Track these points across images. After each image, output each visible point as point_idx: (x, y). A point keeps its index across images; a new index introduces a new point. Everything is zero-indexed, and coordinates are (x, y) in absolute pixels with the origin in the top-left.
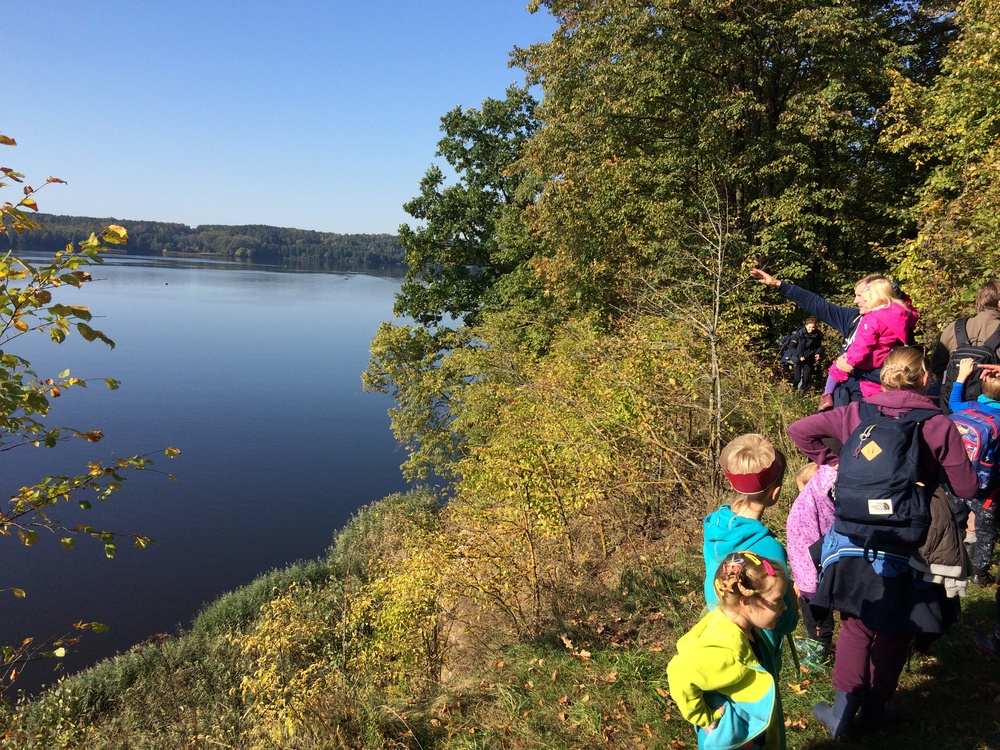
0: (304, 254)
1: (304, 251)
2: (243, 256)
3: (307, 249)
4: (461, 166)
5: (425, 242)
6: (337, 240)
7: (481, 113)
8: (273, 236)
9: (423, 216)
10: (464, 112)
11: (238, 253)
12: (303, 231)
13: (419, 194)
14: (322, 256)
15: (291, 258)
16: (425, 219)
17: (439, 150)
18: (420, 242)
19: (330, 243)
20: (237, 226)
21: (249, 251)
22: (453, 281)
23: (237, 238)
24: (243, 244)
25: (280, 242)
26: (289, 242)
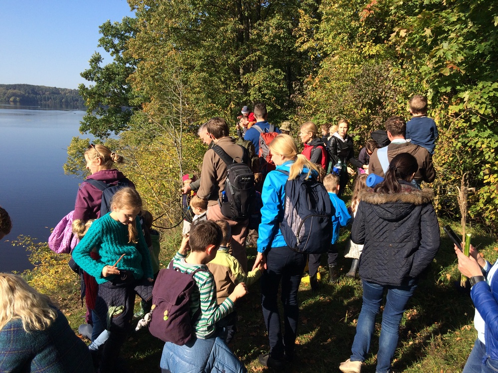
0: (50, 100)
1: (51, 98)
2: (15, 101)
3: (52, 97)
4: (113, 53)
5: (95, 94)
6: (69, 92)
7: (122, 25)
8: (32, 90)
9: (92, 79)
10: (113, 24)
11: (11, 99)
12: (49, 88)
13: (89, 68)
14: (61, 101)
15: (44, 102)
16: (94, 81)
17: (99, 44)
18: (91, 94)
19: (65, 94)
20: (10, 85)
21: (18, 99)
22: (112, 115)
23: (10, 91)
24: (14, 95)
25: (36, 94)
26: (41, 93)
